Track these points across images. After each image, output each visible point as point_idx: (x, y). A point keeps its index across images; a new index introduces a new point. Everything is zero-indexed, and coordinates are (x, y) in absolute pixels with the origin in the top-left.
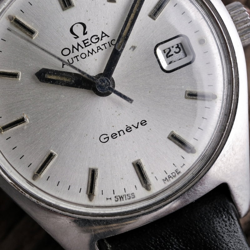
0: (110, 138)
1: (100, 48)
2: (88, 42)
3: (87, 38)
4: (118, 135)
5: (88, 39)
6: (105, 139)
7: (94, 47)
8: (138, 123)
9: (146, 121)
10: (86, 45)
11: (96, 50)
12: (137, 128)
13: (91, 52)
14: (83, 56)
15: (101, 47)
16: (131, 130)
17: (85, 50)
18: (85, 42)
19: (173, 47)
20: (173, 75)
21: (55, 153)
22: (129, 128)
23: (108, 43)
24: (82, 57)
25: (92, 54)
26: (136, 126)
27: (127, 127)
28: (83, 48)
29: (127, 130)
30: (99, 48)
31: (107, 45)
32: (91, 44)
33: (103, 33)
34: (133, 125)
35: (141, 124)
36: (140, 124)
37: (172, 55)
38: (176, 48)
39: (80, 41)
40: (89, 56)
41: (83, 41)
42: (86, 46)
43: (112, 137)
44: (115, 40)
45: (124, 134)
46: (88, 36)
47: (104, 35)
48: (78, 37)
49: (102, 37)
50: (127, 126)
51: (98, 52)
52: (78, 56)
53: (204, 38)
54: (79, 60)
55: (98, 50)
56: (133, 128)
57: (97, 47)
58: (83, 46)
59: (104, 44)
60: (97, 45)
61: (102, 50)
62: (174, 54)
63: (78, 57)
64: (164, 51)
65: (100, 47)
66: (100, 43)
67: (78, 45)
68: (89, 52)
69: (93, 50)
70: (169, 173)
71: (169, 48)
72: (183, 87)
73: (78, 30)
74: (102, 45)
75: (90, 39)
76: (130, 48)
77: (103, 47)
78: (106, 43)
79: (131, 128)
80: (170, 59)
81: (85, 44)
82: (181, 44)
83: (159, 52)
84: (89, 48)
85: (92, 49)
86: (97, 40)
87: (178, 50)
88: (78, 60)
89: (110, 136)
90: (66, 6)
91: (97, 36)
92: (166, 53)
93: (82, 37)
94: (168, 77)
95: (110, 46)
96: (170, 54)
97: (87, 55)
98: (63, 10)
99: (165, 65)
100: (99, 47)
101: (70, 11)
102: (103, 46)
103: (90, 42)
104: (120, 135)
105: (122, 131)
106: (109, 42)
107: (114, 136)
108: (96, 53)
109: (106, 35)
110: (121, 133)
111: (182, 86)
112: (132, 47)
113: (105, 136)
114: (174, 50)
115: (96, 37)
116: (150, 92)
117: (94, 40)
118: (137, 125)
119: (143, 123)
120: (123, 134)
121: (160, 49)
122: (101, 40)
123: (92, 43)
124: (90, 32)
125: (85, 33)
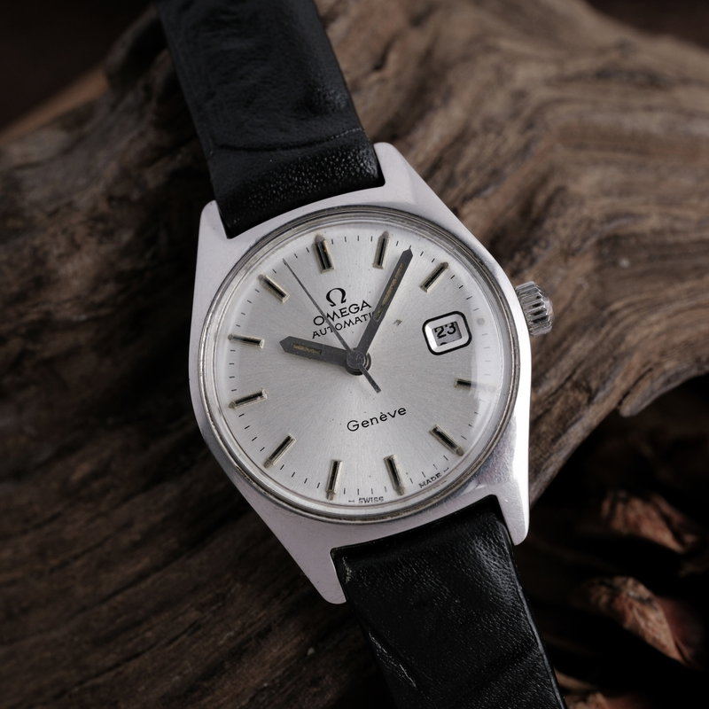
0: (360, 425)
3: (344, 307)
4: (370, 423)
5: (346, 308)
6: (354, 426)
7: (352, 317)
8: (395, 411)
9: (405, 410)
11: (354, 321)
12: (393, 417)
14: (339, 327)
15: (360, 318)
16: (386, 419)
17: (342, 321)
19: (446, 326)
20: (442, 359)
21: (292, 437)
22: (384, 416)
23: (369, 315)
26: (393, 415)
27: (381, 414)
28: (339, 318)
29: (381, 418)
30: (358, 319)
31: (368, 318)
33: (364, 302)
34: (389, 413)
35: (399, 413)
36: (397, 413)
37: (445, 335)
38: (450, 327)
39: (336, 309)
40: (345, 327)
41: (340, 310)
42: (343, 316)
43: (363, 425)
45: (378, 422)
46: (347, 305)
47: (365, 305)
48: (335, 305)
49: (363, 307)
51: (356, 323)
55: (356, 321)
56: (389, 416)
57: (356, 318)
58: (340, 315)
59: (364, 316)
60: (356, 315)
61: (361, 322)
62: (448, 334)
64: (435, 330)
66: (359, 314)
67: (334, 313)
70: (428, 477)
71: (442, 327)
72: (454, 373)
73: (336, 296)
74: (362, 316)
75: (348, 307)
76: (394, 322)
77: (362, 319)
78: (367, 315)
79: (386, 416)
80: (442, 340)
81: (342, 313)
82: (456, 323)
83: (429, 329)
84: (347, 319)
85: (350, 320)
86: (357, 310)
87: (452, 330)
89: (360, 424)
90: (324, 268)
91: (357, 305)
92: (438, 332)
93: (339, 306)
94: (437, 360)
96: (442, 334)
97: (343, 327)
98: (321, 272)
99: (434, 346)
101: (328, 274)
103: (348, 312)
104: (372, 424)
105: (375, 419)
107: (365, 424)
108: (353, 324)
109: (368, 305)
110: (374, 421)
111: (452, 371)
112: (397, 321)
113: (355, 423)
114: (447, 329)
115: (355, 306)
117: (353, 309)
118: (394, 413)
119: (402, 412)
120: (376, 422)
121: (430, 327)
122: (362, 310)
124: (350, 300)
125: (343, 301)
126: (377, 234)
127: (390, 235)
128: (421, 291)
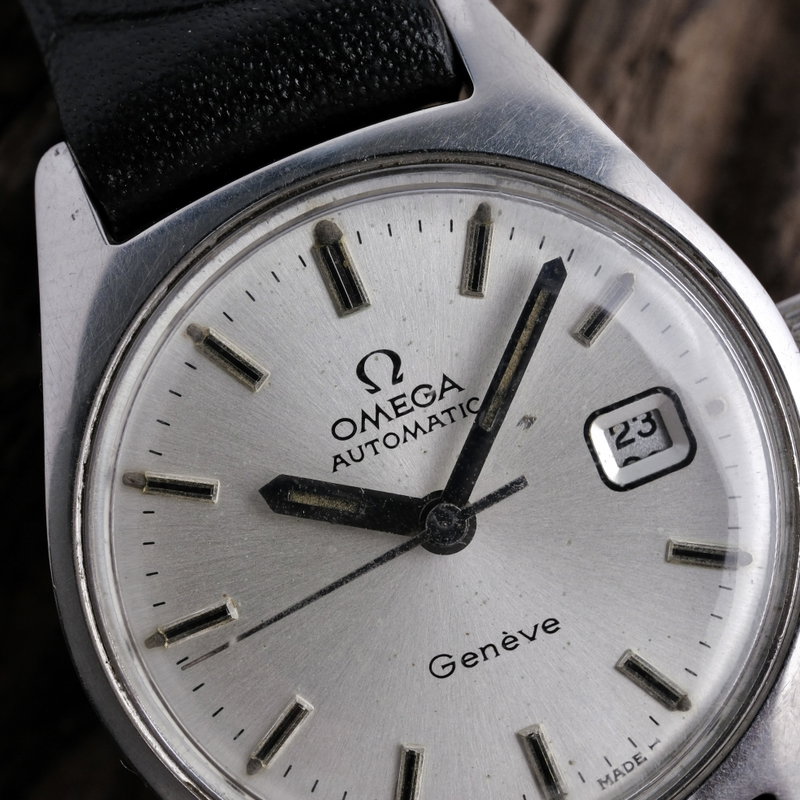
0: (459, 665)
1: (438, 421)
2: (404, 404)
3: (401, 393)
4: (481, 657)
5: (404, 396)
6: (445, 667)
7: (421, 416)
8: (536, 627)
9: (557, 622)
10: (400, 411)
11: (425, 425)
12: (532, 639)
13: (413, 431)
14: (391, 441)
15: (439, 416)
16: (517, 645)
17: (396, 426)
18: (397, 403)
19: (635, 419)
20: (635, 499)
21: (307, 704)
22: (512, 639)
23: (458, 408)
24: (389, 444)
25: (415, 435)
26: (531, 636)
27: (505, 636)
28: (390, 419)
29: (504, 645)
30: (434, 420)
31: (456, 414)
32: (412, 409)
33: (445, 378)
34: (521, 632)
35: (545, 628)
36: (540, 629)
37: (632, 440)
38: (644, 421)
39: (382, 400)
40: (405, 441)
41: (392, 401)
42: (398, 415)
43: (464, 663)
44: (477, 399)
45: (497, 654)
46: (406, 387)
47: (448, 385)
48: (377, 389)
49: (444, 390)
50: (504, 633)
51: (431, 430)
52: (377, 440)
53: (721, 398)
54: (378, 450)
55: (431, 425)
56: (521, 639)
57: (430, 418)
58: (392, 414)
59: (448, 411)
60: (430, 411)
61: (443, 425)
62: (638, 437)
63: (376, 444)
64: (611, 431)
65: (436, 418)
66: (437, 408)
67: (379, 410)
68: (406, 429)
69: (417, 426)
70: (617, 764)
71: (626, 424)
72: (660, 530)
73: (378, 371)
74: (443, 413)
75: (409, 394)
76: (518, 421)
77: (444, 418)
78: (454, 408)
79: (516, 639)
80: (627, 451)
81: (396, 408)
82: (657, 411)
83: (597, 433)
84: (408, 421)
85: (416, 423)
86: (430, 398)
87: (648, 427)
88: (376, 453)
89: (457, 660)
90: (347, 306)
91: (429, 387)
92: (616, 436)
93: (389, 390)
94: (621, 503)
95: (465, 416)
96: (628, 437)
97: (402, 440)
98: (340, 315)
99: (613, 471)
100: (434, 416)
101: (357, 318)
102: (446, 414)
103: (410, 403)
104: (486, 658)
105: (491, 648)
106: (461, 405)
107: (469, 660)
108: (425, 432)
109: (454, 385)
110: (490, 652)
111: (658, 527)
112: (524, 419)
113: (446, 660)
114: (637, 427)
115: (426, 390)
116: (569, 542)
117: (420, 398)
118: (533, 631)
119: (550, 626)
120: (495, 654)
122: (441, 397)
123: (415, 407)
124: (412, 375)
125: (397, 380)
127: (494, 215)
128: (578, 347)
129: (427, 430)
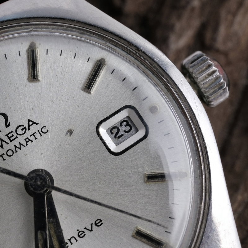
1: (30, 140)
2: (13, 136)
3: (10, 131)
4: (69, 243)
5: (12, 132)
7: (22, 139)
8: (92, 224)
9: (101, 221)
10: (11, 139)
12: (91, 230)
13: (19, 147)
14: (10, 153)
15: (30, 138)
16: (85, 235)
17: (11, 146)
18: (10, 136)
19: (121, 125)
20: (125, 158)
22: (82, 232)
23: (38, 132)
24: (9, 155)
25: (20, 149)
26: (90, 229)
27: (78, 231)
28: (8, 143)
29: (79, 236)
31: (37, 135)
32: (17, 137)
33: (29, 121)
34: (85, 228)
35: (96, 225)
36: (94, 225)
37: (122, 135)
38: (126, 126)
39: (2, 135)
40: (16, 152)
41: (7, 135)
42: (11, 141)
44: (45, 127)
45: (77, 241)
46: (12, 128)
47: (31, 123)
49: (29, 126)
50: (78, 230)
51: (27, 145)
52: (3, 154)
53: (155, 105)
54: (5, 159)
55: (27, 142)
56: (86, 232)
57: (26, 139)
58: (8, 141)
59: (33, 135)
60: (25, 136)
61: (32, 141)
62: (125, 133)
63: (3, 156)
65: (28, 139)
66: (28, 134)
67: (2, 140)
68: (16, 147)
69: (20, 144)
72: (140, 169)
74: (31, 136)
75: (14, 131)
76: (65, 133)
77: (32, 138)
78: (35, 133)
79: (83, 232)
81: (9, 138)
82: (128, 117)
83: (103, 132)
85: (20, 143)
86: (24, 130)
87: (128, 128)
88: (4, 160)
91: (23, 126)
92: (114, 134)
93: (5, 131)
94: (120, 161)
95: (41, 135)
96: (119, 135)
97: (15, 151)
100: (27, 138)
102: (33, 136)
103: (15, 135)
104: (72, 244)
105: (73, 238)
106: (38, 131)
108: (24, 146)
109: (34, 123)
110: (73, 240)
111: (138, 168)
112: (68, 131)
114: (123, 128)
115: (22, 127)
116: (100, 183)
117: (20, 131)
118: (90, 227)
119: (98, 223)
120: (75, 241)
121: (104, 128)
122: (29, 129)
123: (18, 136)
124: (14, 122)
125: (7, 125)
126: (24, 47)
127: (37, 45)
128: (86, 95)
129: (25, 145)
